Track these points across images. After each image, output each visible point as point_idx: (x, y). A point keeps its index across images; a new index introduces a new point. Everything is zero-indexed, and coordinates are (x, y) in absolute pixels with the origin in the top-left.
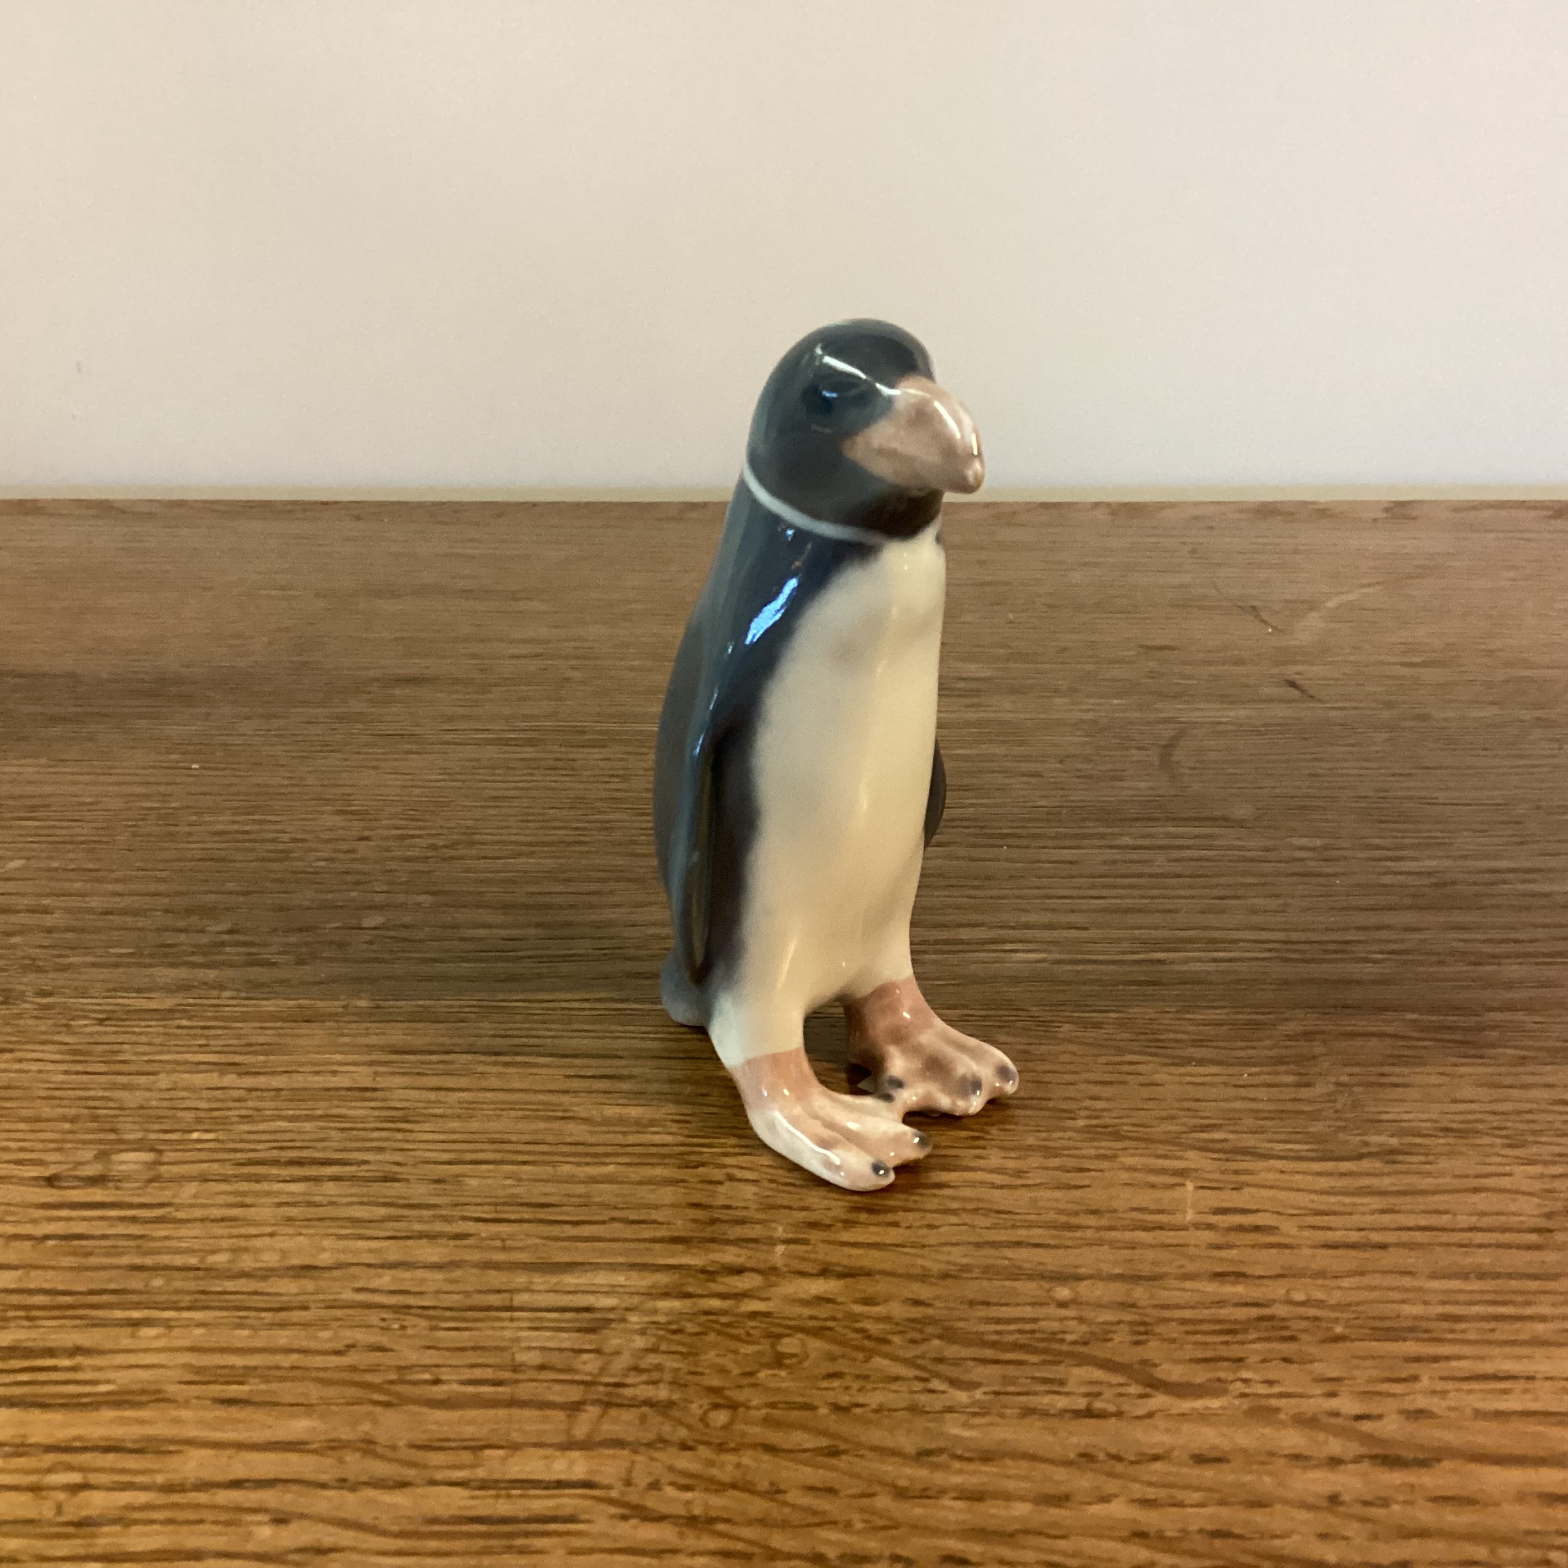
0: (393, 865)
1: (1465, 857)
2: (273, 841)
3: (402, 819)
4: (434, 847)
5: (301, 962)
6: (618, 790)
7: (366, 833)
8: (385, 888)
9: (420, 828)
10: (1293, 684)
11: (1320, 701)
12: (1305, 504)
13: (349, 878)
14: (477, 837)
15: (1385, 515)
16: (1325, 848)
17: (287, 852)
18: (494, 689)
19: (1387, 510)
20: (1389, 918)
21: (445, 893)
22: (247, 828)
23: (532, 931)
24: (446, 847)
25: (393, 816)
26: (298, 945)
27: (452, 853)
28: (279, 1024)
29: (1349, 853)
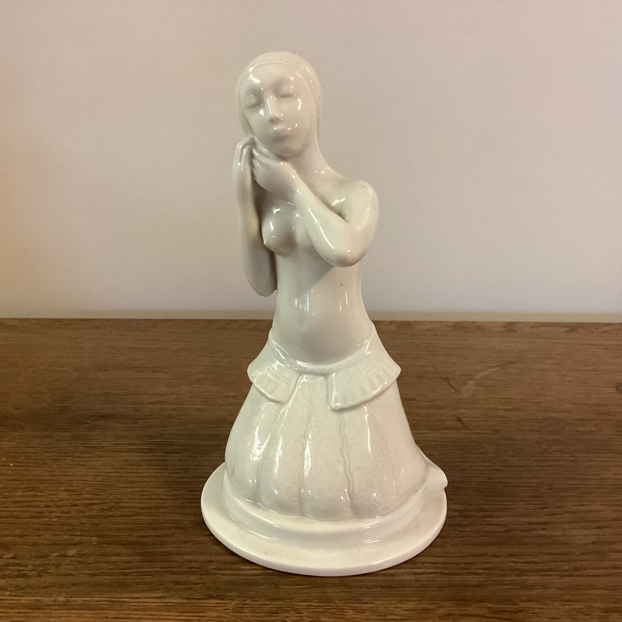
0: (85, 520)
1: (519, 516)
2: (37, 507)
3: (92, 494)
4: (103, 510)
5: (39, 575)
6: (183, 477)
7: (76, 502)
8: (79, 533)
9: (98, 499)
10: (459, 420)
11: (469, 429)
12: (473, 323)
13: (66, 528)
14: (121, 505)
15: (504, 329)
16: (464, 510)
17: (42, 513)
18: (139, 421)
19: (505, 327)
20: (486, 550)
21: (103, 536)
22: (28, 499)
23: (137, 558)
24: (107, 510)
25: (88, 493)
26: (39, 566)
27: (110, 513)
28: (26, 611)
29: (473, 513)
